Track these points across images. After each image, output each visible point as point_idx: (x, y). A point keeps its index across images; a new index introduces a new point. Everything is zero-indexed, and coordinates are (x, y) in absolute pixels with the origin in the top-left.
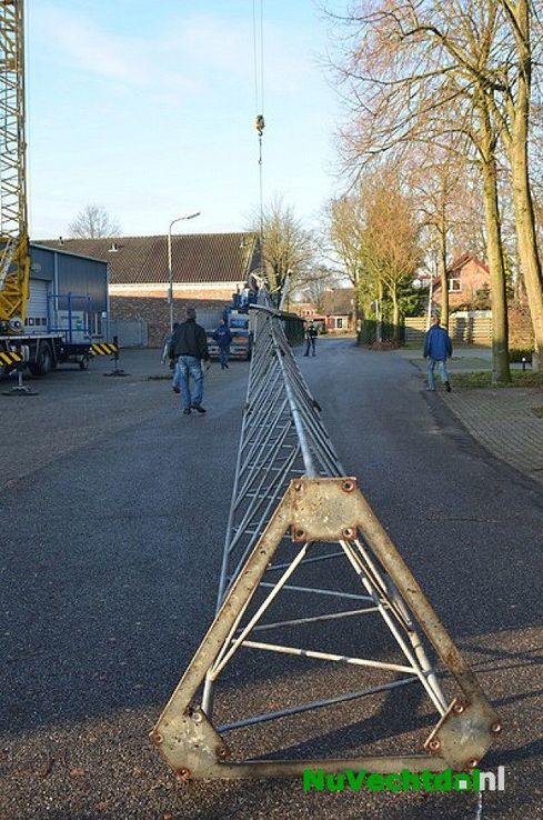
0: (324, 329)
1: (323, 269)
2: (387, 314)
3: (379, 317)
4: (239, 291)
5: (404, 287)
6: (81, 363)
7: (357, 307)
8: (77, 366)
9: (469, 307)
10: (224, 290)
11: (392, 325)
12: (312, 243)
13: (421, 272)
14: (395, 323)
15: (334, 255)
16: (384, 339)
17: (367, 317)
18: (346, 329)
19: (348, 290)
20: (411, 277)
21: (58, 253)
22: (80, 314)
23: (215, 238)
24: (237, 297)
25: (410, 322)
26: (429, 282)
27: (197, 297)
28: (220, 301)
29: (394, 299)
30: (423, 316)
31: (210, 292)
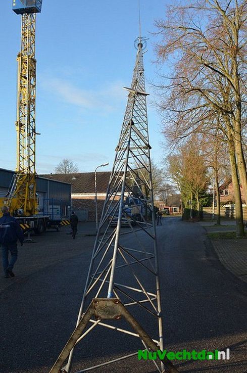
0: (168, 212)
1: (168, 186)
2: (195, 206)
3: (191, 207)
5: (202, 194)
6: (57, 229)
7: (182, 203)
8: (55, 230)
9: (231, 202)
12: (162, 175)
13: (209, 187)
14: (198, 210)
15: (172, 180)
16: (193, 217)
17: (186, 207)
18: (178, 212)
19: (179, 195)
20: (205, 188)
21: (49, 180)
22: (59, 207)
24: (127, 199)
25: (205, 209)
26: (213, 191)
27: (111, 199)
29: (198, 199)
30: (211, 206)
31: (116, 197)
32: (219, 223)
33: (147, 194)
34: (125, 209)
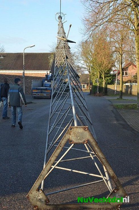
1: (78, 67)
2: (101, 83)
3: (98, 84)
4: (47, 73)
5: (107, 74)
7: (90, 81)
9: (130, 82)
10: (42, 73)
11: (103, 87)
12: (74, 57)
13: (113, 69)
14: (104, 86)
15: (82, 62)
16: (100, 92)
17: (94, 85)
18: (86, 88)
19: (87, 75)
20: (110, 69)
24: (47, 76)
25: (109, 87)
26: (116, 72)
27: (32, 76)
28: (41, 77)
29: (104, 78)
30: (114, 84)
31: (37, 74)
32: (121, 97)
34: (45, 84)
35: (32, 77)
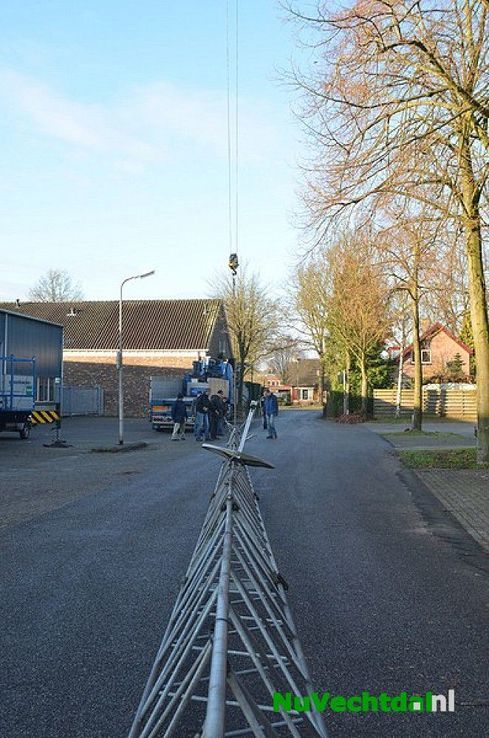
0: (289, 400)
1: (289, 339)
2: (355, 385)
3: (346, 388)
4: (200, 358)
5: (372, 359)
6: (22, 432)
7: (323, 378)
8: (17, 434)
9: (440, 379)
10: (184, 358)
11: (360, 396)
12: (277, 313)
13: (390, 343)
14: (363, 394)
15: (300, 325)
16: (351, 412)
17: (334, 389)
18: (311, 400)
19: (314, 361)
20: (380, 345)
22: (30, 379)
23: (177, 303)
24: (197, 364)
25: (380, 394)
26: (399, 352)
27: (157, 364)
28: (180, 369)
29: (363, 370)
30: (392, 388)
31: (170, 359)
32: (418, 426)
33: (243, 355)
34: (192, 389)
35: (155, 368)
